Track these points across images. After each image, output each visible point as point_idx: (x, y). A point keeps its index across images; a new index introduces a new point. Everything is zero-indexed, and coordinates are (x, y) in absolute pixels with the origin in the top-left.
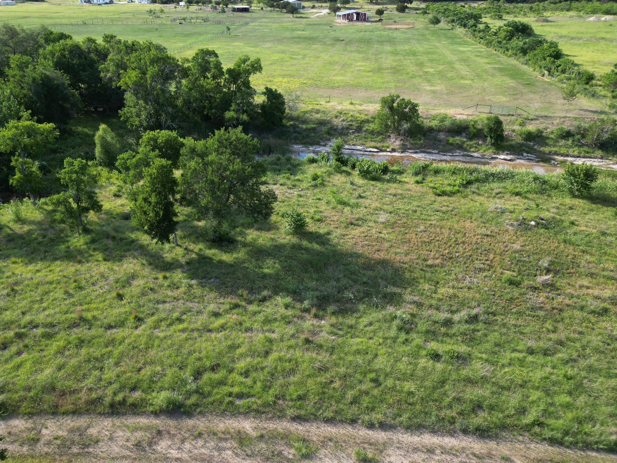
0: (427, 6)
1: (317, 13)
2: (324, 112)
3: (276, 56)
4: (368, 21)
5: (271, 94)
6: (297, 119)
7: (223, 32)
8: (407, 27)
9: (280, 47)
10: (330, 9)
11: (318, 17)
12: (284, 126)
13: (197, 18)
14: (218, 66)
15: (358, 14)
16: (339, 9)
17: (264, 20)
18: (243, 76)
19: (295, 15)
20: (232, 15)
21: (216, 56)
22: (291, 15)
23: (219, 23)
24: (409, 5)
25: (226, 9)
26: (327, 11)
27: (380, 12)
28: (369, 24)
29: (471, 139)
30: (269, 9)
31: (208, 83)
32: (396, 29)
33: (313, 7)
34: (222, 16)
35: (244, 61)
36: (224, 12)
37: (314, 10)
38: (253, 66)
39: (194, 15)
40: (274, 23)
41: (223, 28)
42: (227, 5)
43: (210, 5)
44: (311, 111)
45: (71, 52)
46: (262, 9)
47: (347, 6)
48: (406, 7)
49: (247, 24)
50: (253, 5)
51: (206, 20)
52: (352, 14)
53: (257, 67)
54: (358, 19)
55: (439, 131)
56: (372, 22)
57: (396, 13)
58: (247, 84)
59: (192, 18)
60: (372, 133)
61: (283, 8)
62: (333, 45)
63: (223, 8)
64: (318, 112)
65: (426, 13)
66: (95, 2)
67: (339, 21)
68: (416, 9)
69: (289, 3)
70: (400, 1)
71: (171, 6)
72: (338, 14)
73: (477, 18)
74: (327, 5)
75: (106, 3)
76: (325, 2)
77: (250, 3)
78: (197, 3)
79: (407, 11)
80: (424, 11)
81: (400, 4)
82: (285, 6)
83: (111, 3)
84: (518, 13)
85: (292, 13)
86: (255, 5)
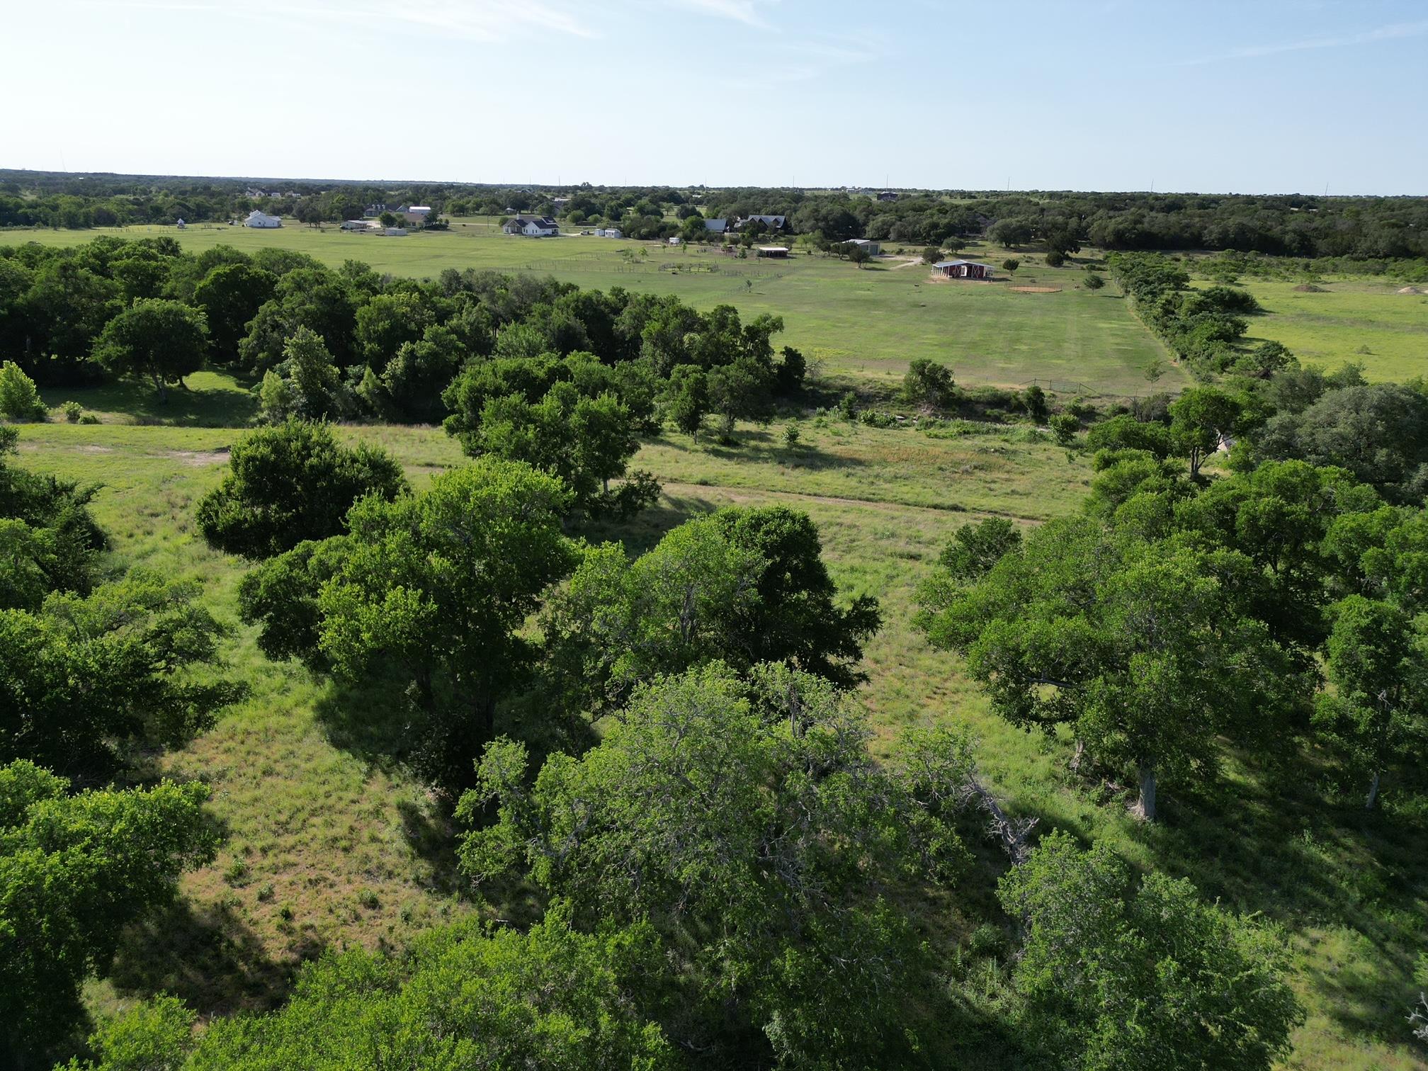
0: (1107, 257)
1: (903, 262)
2: (851, 379)
3: (814, 323)
4: (986, 279)
5: (791, 354)
6: (818, 384)
7: (740, 289)
8: (1047, 290)
10: (925, 256)
11: (902, 269)
12: (803, 390)
13: (700, 266)
14: (736, 323)
15: (970, 267)
16: (940, 257)
17: (809, 272)
18: (762, 334)
19: (863, 265)
20: (756, 262)
21: (736, 312)
22: (856, 265)
23: (735, 274)
24: (1073, 255)
25: (747, 252)
26: (919, 260)
27: (1012, 265)
28: (986, 283)
29: (1011, 412)
30: (822, 253)
31: (725, 336)
32: (1025, 293)
33: (900, 252)
34: (739, 262)
35: (765, 320)
36: (744, 256)
37: (900, 258)
38: (774, 324)
39: (694, 261)
40: (823, 277)
41: (740, 282)
42: (749, 245)
43: (721, 245)
44: (836, 377)
45: (584, 303)
46: (809, 253)
47: (959, 252)
48: (1068, 258)
49: (779, 277)
50: (794, 245)
51: (713, 269)
52: (959, 267)
53: (778, 325)
54: (969, 276)
55: (978, 402)
56: (994, 280)
57: (1045, 266)
58: (765, 343)
59: (691, 266)
60: (902, 402)
61: (845, 253)
63: (743, 251)
64: (844, 378)
65: (1093, 268)
66: (530, 232)
67: (935, 277)
68: (1085, 261)
69: (855, 245)
70: (1056, 247)
71: (657, 244)
72: (938, 265)
73: (1179, 281)
74: (922, 248)
75: (547, 236)
76: (924, 244)
77: (789, 243)
78: (700, 239)
79: (1066, 263)
80: (1091, 264)
81: (1055, 253)
82: (848, 250)
83: (555, 234)
84: (1278, 275)
85: (859, 261)
86: (799, 247)
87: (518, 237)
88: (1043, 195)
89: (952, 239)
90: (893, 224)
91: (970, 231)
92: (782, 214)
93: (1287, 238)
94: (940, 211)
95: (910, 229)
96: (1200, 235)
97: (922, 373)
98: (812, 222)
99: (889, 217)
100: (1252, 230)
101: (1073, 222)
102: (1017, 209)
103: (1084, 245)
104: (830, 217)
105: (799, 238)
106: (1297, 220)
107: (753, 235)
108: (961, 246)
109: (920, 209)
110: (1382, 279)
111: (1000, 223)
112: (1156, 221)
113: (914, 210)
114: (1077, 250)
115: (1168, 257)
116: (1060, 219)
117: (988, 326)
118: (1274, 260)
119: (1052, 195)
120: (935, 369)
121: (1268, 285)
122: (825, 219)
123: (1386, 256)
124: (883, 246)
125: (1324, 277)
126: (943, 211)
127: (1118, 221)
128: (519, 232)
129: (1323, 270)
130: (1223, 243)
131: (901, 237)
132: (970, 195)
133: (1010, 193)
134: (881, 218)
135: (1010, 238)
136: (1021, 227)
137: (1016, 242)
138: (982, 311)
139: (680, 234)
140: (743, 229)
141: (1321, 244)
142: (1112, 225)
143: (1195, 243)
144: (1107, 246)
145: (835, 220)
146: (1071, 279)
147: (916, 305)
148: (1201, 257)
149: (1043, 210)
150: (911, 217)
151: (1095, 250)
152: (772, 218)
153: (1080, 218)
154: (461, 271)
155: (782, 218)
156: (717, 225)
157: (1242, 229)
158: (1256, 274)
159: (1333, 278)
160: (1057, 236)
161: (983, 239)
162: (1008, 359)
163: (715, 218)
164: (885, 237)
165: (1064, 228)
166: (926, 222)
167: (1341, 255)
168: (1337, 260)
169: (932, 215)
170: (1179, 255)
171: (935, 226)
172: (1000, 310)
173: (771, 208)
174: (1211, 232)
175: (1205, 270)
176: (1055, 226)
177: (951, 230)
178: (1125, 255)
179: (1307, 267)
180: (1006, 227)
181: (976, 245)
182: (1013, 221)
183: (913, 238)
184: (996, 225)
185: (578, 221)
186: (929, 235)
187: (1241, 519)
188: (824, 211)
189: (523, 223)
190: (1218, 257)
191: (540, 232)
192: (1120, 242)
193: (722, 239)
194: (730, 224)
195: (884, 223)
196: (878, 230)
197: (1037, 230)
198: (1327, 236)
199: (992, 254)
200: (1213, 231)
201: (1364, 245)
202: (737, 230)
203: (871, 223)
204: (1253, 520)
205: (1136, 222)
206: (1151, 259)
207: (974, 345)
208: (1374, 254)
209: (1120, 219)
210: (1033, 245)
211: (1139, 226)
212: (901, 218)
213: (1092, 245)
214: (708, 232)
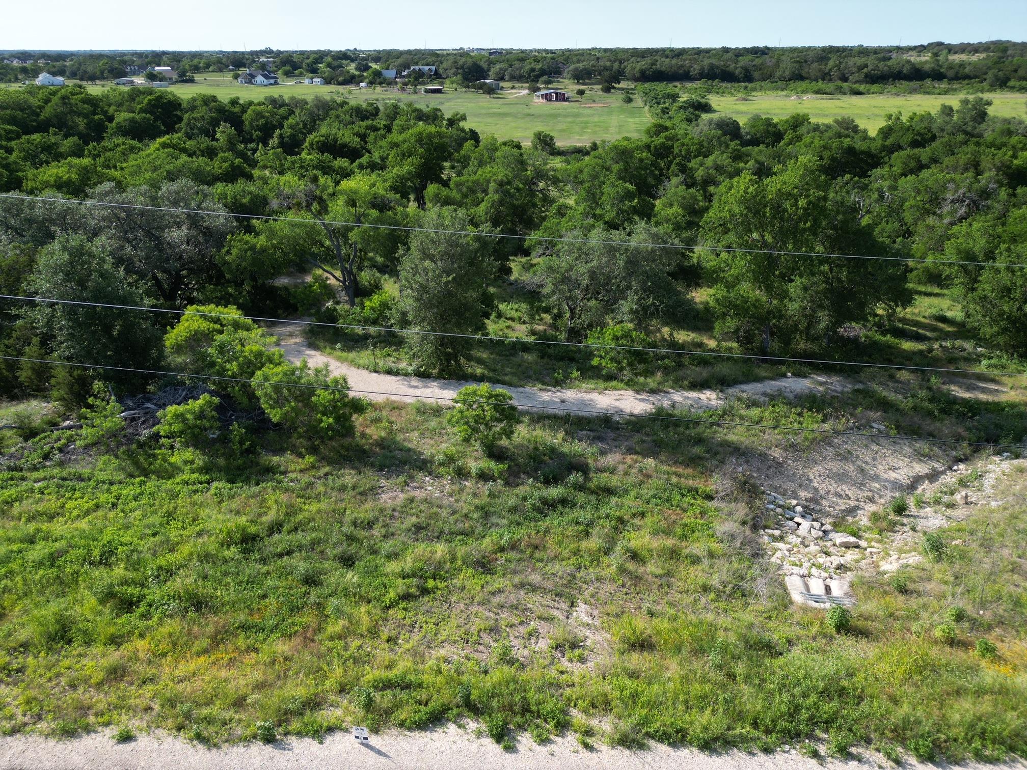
0: (636, 86)
1: (516, 93)
4: (567, 101)
8: (602, 105)
9: (477, 119)
10: (529, 89)
11: (516, 97)
15: (557, 94)
16: (539, 89)
17: (459, 100)
19: (492, 96)
20: (425, 96)
22: (488, 96)
24: (617, 86)
25: (416, 90)
26: (526, 92)
27: (581, 93)
28: (566, 103)
30: (464, 89)
32: (590, 107)
33: (513, 88)
34: (414, 97)
36: (415, 93)
37: (513, 91)
38: (461, 118)
42: (416, 86)
43: (397, 87)
46: (456, 90)
47: (549, 86)
48: (614, 88)
50: (445, 85)
52: (550, 94)
53: (463, 118)
54: (557, 100)
56: (572, 101)
57: (601, 93)
61: (479, 89)
62: (522, 118)
63: (413, 89)
65: (628, 93)
66: (259, 82)
67: (537, 101)
68: (623, 89)
69: (486, 83)
70: (607, 81)
71: (352, 87)
72: (537, 94)
73: (674, 97)
74: (527, 85)
75: (271, 84)
76: (527, 82)
77: (442, 84)
78: (381, 83)
79: (613, 91)
80: (627, 91)
81: (606, 84)
82: (481, 87)
83: (276, 83)
84: (729, 93)
85: (489, 93)
86: (448, 86)
87: (249, 85)
88: (600, 50)
89: (545, 78)
90: (506, 70)
91: (555, 73)
92: (433, 65)
93: (737, 71)
94: (535, 61)
95: (517, 72)
96: (689, 71)
97: (539, 139)
98: (454, 70)
99: (503, 65)
100: (717, 67)
101: (616, 65)
102: (582, 58)
103: (623, 80)
104: (465, 66)
105: (447, 81)
106: (744, 61)
107: (416, 79)
108: (550, 82)
109: (522, 60)
110: (784, 93)
111: (572, 67)
112: (664, 64)
113: (519, 60)
114: (619, 83)
115: (671, 85)
116: (608, 64)
117: (570, 122)
118: (729, 85)
119: (606, 50)
120: (546, 136)
121: (722, 99)
122: (462, 67)
123: (790, 80)
124: (502, 84)
125: (753, 94)
126: (537, 60)
127: (643, 64)
128: (250, 82)
129: (754, 89)
130: (701, 76)
131: (513, 78)
132: (552, 52)
133: (578, 50)
134: (498, 66)
135: (580, 76)
136: (585, 69)
137: (583, 79)
138: (566, 116)
139: (367, 80)
140: (409, 76)
141: (756, 75)
142: (638, 67)
143: (684, 76)
144: (636, 80)
145: (469, 68)
146: (615, 99)
147: (529, 115)
148: (689, 85)
149: (598, 58)
150: (517, 64)
151: (630, 83)
152: (427, 68)
153: (620, 63)
154: (276, 96)
155: (433, 68)
156: (390, 74)
157: (712, 66)
158: (718, 93)
159: (760, 94)
160: (607, 74)
161: (563, 78)
162: (581, 135)
163: (387, 69)
164: (502, 79)
165: (611, 69)
166: (527, 68)
167: (765, 80)
168: (763, 84)
169: (530, 63)
170: (677, 84)
171: (533, 70)
172: (576, 115)
173: (424, 62)
174: (694, 69)
175: (689, 91)
176: (606, 68)
177: (543, 72)
178: (647, 85)
179: (746, 88)
180: (576, 69)
181: (558, 82)
182: (580, 66)
183: (518, 78)
184: (570, 69)
185: (288, 74)
186: (530, 76)
187: (652, 146)
188: (461, 63)
189: (252, 76)
190: (697, 84)
191: (266, 82)
192: (644, 77)
193: (396, 83)
194: (399, 74)
195: (501, 69)
196: (497, 74)
197: (595, 71)
198: (760, 69)
199: (569, 87)
200: (696, 69)
201: (778, 74)
202: (404, 77)
203: (492, 70)
204: (656, 147)
205: (653, 64)
206: (661, 88)
207: (564, 130)
208: (782, 79)
209: (643, 63)
210: (593, 81)
211: (654, 67)
212: (511, 66)
213: (628, 80)
214: (385, 79)
